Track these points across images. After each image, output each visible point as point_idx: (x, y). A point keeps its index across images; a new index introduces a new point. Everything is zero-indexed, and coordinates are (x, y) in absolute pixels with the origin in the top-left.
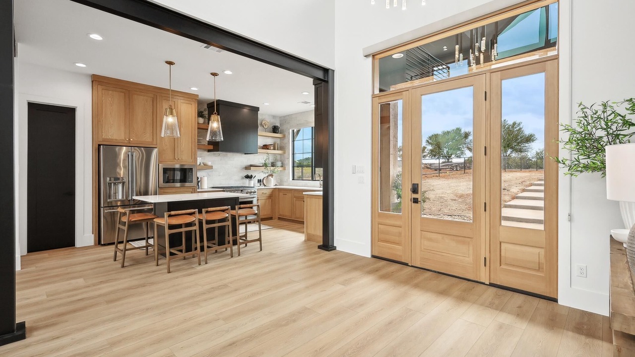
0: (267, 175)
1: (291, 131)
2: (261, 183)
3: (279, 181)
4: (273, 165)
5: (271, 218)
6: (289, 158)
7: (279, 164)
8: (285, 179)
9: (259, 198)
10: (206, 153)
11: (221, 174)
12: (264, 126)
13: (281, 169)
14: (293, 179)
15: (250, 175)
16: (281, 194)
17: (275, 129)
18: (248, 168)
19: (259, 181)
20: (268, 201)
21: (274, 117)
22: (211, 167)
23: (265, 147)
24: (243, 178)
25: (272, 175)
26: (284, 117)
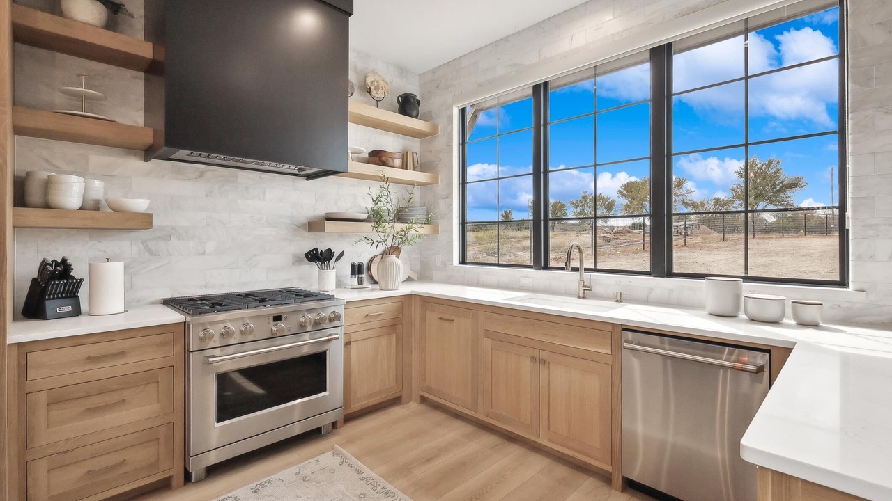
0: (381, 248)
1: (456, 112)
2: (365, 276)
3: (418, 267)
4: (401, 217)
5: (396, 401)
6: (449, 196)
7: (419, 213)
8: (439, 259)
9: (354, 337)
10: (136, 164)
11: (210, 246)
12: (373, 92)
13: (425, 230)
14: (463, 262)
15: (322, 248)
16: (432, 317)
17: (407, 105)
18: (314, 226)
19: (357, 270)
20: (384, 341)
21: (403, 71)
22: (144, 221)
23: (377, 157)
24: (297, 261)
25: (395, 250)
26: (434, 71)
